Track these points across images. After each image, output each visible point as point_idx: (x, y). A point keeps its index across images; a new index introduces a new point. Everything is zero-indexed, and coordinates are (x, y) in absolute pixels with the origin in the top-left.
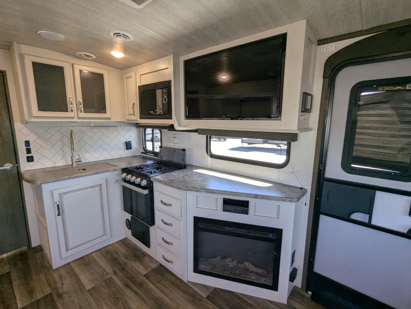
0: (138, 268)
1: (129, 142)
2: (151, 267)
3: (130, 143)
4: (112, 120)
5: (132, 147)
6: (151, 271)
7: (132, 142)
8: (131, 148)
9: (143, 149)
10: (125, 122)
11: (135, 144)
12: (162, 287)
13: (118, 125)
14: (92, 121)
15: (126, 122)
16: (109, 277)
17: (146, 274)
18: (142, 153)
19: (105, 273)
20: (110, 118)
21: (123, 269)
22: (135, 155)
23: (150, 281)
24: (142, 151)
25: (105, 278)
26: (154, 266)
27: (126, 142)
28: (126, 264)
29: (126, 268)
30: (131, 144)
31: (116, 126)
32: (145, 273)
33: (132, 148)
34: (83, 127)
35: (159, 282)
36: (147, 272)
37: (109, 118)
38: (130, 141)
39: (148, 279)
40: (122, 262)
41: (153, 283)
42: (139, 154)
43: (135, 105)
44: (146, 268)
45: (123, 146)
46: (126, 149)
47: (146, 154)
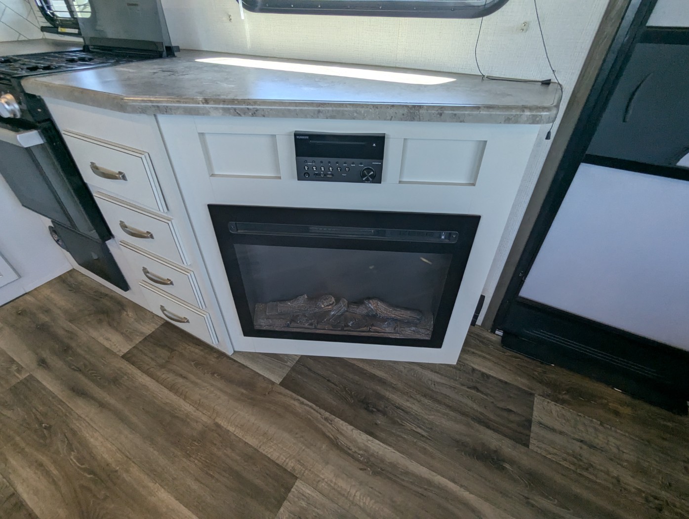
0: (108, 339)
2: (142, 333)
6: (140, 342)
9: (46, 16)
12: (170, 377)
16: (23, 376)
17: (128, 353)
18: (43, 29)
19: (14, 368)
21: (65, 350)
22: (23, 38)
23: (139, 368)
25: (14, 382)
26: (148, 329)
28: (72, 335)
29: (73, 344)
32: (125, 350)
35: (162, 366)
36: (130, 347)
39: (133, 363)
40: (61, 332)
41: (147, 372)
44: (128, 337)
47: (57, 31)
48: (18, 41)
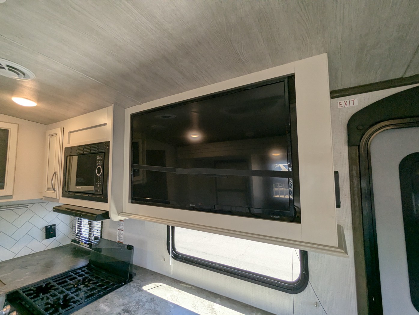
1: (51, 226)
3: (54, 227)
5: (57, 233)
7: (57, 225)
8: (54, 235)
11: (62, 228)
20: (11, 196)
22: (61, 245)
24: (74, 237)
27: (46, 227)
30: (55, 228)
33: (57, 235)
38: (55, 225)
42: (69, 242)
43: (57, 175)
45: (41, 234)
46: (45, 237)
47: (79, 243)
48: (58, 247)
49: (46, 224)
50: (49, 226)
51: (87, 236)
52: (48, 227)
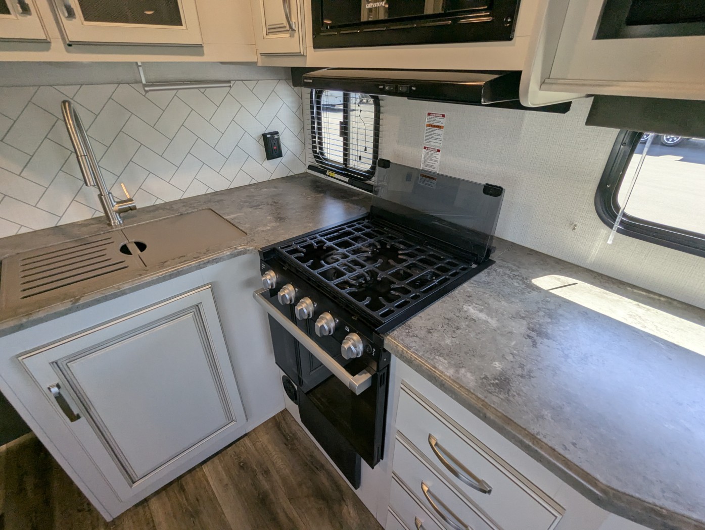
1: (272, 134)
3: (276, 136)
4: (209, 56)
5: (284, 150)
7: (280, 134)
8: (280, 155)
9: (315, 157)
10: (256, 63)
11: (289, 142)
13: (237, 78)
14: (140, 58)
15: (260, 64)
18: (310, 167)
20: (201, 46)
22: (291, 174)
24: (311, 160)
27: (264, 136)
30: (278, 139)
31: (229, 82)
33: (283, 155)
34: (119, 84)
37: (197, 49)
38: (277, 133)
42: (303, 169)
45: (258, 149)
46: (265, 156)
47: (324, 173)
48: (287, 177)
49: (264, 131)
50: (268, 134)
51: (341, 160)
52: (268, 136)
